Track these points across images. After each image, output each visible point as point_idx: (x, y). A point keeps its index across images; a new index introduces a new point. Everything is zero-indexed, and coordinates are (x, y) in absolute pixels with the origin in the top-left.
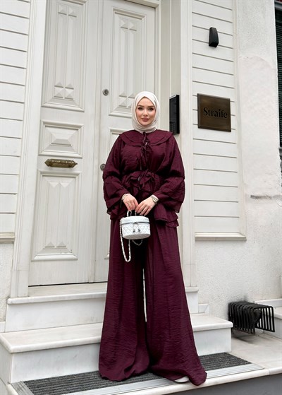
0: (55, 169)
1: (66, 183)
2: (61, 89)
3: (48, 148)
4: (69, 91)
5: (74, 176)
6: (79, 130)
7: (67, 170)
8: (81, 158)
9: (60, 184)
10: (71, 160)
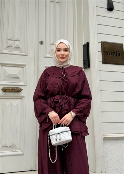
0: (8, 94)
1: (15, 102)
2: (12, 42)
3: (3, 80)
4: (17, 43)
5: (21, 98)
6: (24, 67)
7: (16, 94)
8: (26, 86)
9: (11, 104)
10: (19, 87)
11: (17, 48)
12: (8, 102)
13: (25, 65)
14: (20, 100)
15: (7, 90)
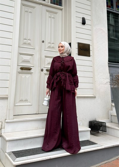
0: (24, 71)
1: (28, 76)
2: (26, 40)
3: (21, 63)
4: (29, 41)
7: (28, 71)
8: (34, 67)
9: (25, 76)
10: (30, 67)
11: (29, 44)
12: (23, 76)
13: (33, 55)
14: (30, 75)
15: (23, 69)
